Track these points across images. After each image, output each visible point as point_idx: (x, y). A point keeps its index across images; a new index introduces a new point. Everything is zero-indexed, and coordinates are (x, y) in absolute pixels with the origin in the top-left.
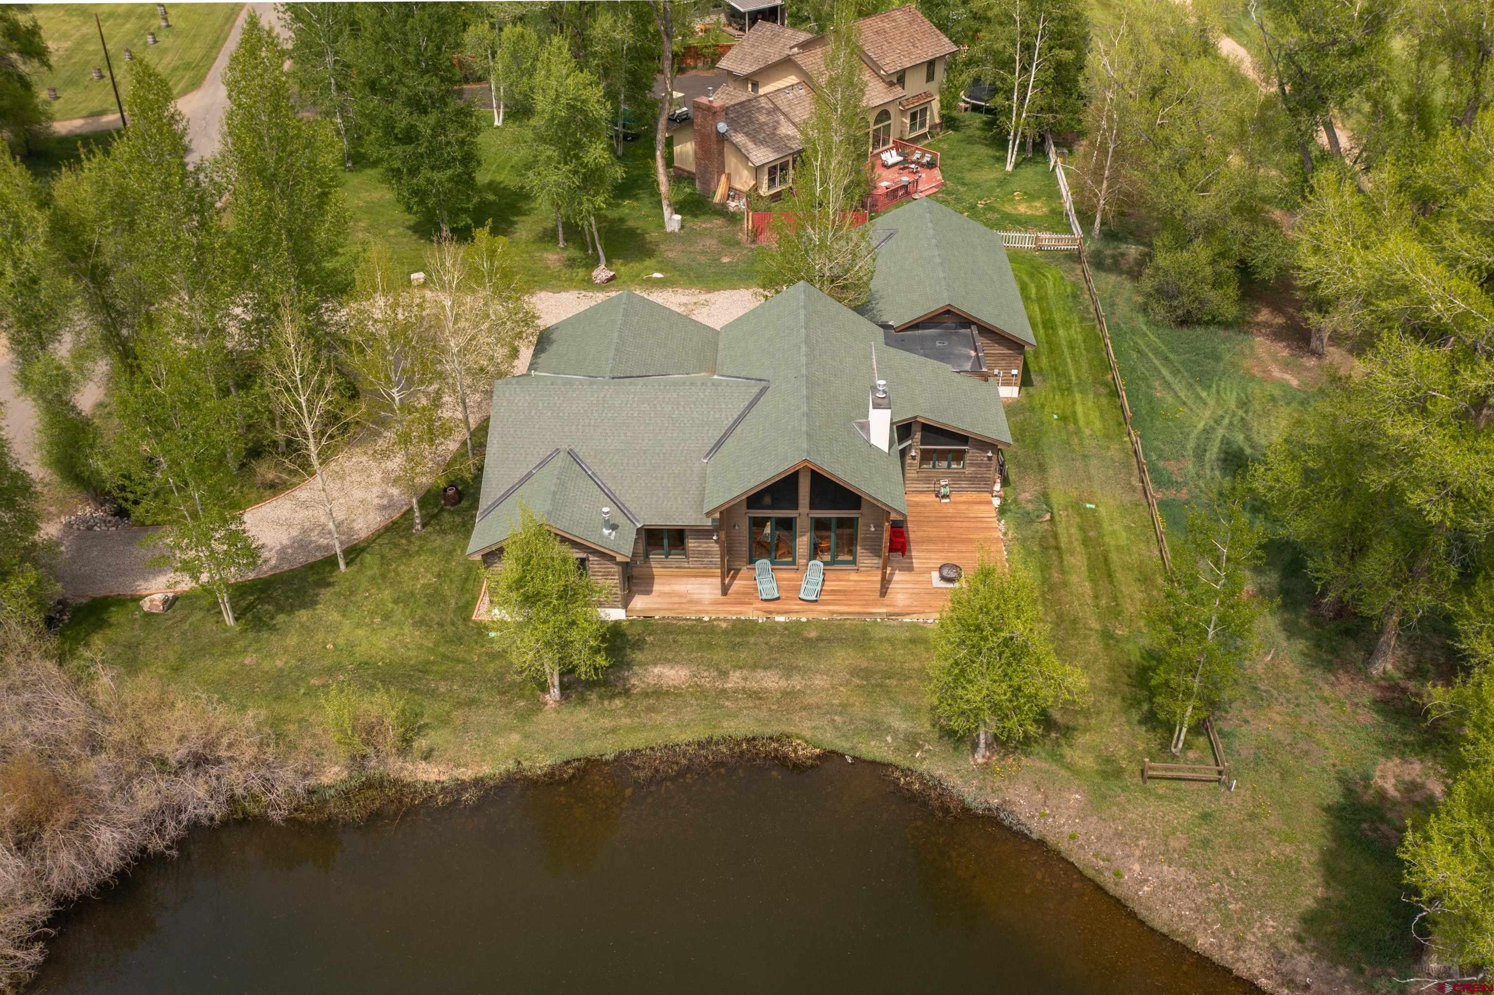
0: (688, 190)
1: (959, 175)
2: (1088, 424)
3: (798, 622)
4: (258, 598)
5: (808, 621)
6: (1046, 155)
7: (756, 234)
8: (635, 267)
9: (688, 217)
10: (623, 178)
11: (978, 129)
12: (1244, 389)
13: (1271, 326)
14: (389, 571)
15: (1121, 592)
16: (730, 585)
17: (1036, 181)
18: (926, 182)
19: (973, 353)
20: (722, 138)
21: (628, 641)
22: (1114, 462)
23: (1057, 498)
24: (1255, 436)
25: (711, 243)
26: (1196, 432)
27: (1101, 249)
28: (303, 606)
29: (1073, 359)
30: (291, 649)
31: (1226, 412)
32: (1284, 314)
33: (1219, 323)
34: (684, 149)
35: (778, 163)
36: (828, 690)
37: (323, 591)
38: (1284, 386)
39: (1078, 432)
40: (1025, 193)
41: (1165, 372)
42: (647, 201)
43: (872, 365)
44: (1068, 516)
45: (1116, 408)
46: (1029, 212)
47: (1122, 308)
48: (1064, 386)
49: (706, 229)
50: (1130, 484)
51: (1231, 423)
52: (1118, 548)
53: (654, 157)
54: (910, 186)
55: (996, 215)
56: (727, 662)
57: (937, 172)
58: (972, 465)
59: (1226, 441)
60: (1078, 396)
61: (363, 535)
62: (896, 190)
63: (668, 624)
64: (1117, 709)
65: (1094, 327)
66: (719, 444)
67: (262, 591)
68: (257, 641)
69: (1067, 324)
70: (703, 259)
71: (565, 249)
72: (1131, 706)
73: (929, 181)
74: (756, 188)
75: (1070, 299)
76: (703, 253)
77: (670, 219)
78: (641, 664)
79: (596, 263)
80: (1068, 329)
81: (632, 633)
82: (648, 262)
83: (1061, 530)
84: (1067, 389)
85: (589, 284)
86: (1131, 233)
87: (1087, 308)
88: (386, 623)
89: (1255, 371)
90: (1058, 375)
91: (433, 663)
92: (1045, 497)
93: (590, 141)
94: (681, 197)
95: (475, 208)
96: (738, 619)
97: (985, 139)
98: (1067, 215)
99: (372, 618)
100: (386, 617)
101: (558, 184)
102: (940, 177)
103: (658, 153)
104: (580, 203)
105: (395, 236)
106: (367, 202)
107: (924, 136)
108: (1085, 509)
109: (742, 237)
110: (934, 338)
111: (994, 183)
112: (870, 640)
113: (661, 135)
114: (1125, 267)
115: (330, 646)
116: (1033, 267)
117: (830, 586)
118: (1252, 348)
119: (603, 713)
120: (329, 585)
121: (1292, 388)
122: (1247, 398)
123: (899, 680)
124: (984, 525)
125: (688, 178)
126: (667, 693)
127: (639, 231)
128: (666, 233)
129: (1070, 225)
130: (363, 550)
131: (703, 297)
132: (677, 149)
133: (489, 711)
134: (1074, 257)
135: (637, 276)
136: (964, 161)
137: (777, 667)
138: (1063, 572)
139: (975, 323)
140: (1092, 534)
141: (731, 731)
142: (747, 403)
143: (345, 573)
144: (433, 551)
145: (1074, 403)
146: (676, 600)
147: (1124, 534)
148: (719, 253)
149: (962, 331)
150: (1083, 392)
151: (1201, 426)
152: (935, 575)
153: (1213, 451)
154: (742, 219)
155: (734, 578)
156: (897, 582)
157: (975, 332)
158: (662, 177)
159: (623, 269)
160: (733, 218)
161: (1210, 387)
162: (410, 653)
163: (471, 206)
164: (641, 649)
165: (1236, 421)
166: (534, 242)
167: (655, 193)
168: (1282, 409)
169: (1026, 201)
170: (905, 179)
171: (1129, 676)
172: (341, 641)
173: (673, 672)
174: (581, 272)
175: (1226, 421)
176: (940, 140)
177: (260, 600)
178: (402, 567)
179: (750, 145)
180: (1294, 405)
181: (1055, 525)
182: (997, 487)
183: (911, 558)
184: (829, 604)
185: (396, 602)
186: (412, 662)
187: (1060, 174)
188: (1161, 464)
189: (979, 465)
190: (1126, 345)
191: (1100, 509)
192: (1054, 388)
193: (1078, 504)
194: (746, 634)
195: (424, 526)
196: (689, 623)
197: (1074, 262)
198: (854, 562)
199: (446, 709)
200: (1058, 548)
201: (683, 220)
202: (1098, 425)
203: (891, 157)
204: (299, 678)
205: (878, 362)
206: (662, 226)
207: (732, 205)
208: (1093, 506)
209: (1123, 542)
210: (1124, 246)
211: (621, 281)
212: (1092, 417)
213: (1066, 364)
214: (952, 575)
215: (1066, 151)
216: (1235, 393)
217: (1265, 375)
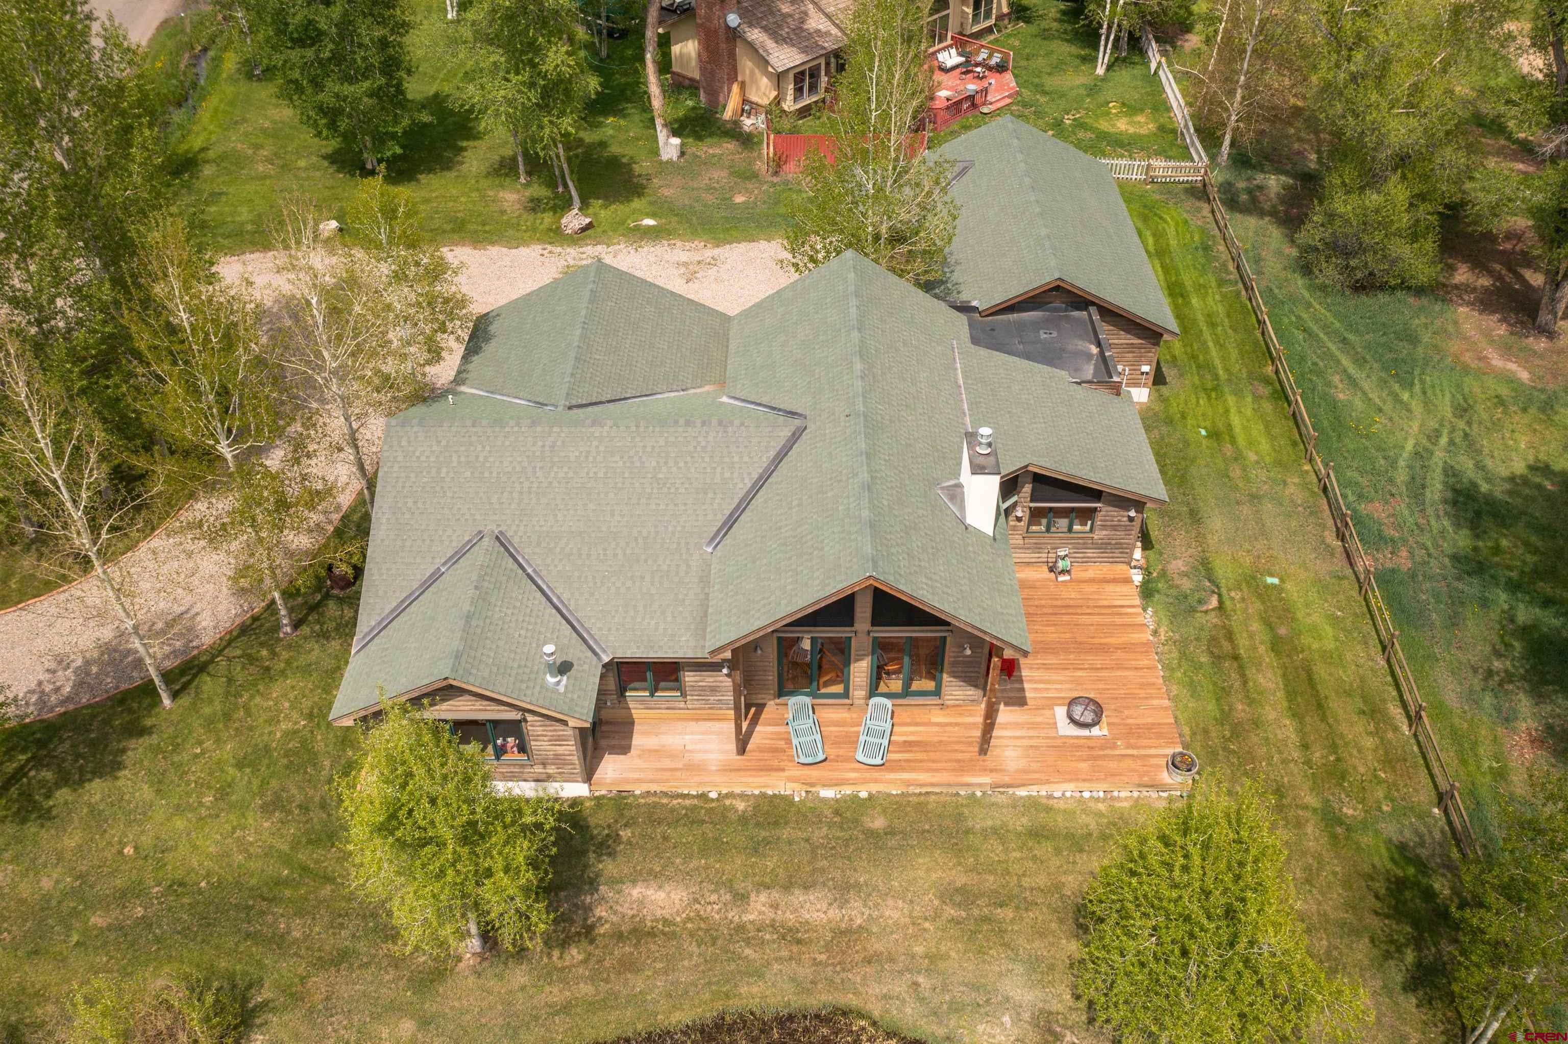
0: (690, 103)
1: (1036, 80)
2: (1251, 443)
3: (855, 798)
4: (33, 758)
5: (870, 795)
6: (1142, 53)
7: (778, 164)
8: (618, 210)
9: (691, 140)
10: (597, 93)
11: (1055, 20)
12: (1459, 386)
13: (1474, 290)
14: (236, 707)
15: (1342, 736)
16: (750, 733)
17: (1136, 88)
18: (997, 91)
19: (1094, 350)
20: (734, 35)
21: (592, 838)
22: (1296, 506)
23: (1224, 570)
24: (1489, 462)
25: (719, 175)
26: (1405, 455)
27: (1232, 179)
28: (98, 772)
29: (1217, 342)
30: (68, 855)
31: (1441, 425)
32: (1490, 273)
33: (1409, 288)
34: (685, 50)
35: (807, 66)
36: (906, 926)
37: (132, 743)
38: (1510, 380)
39: (1238, 457)
40: (1123, 104)
41: (1346, 362)
42: (637, 118)
43: (956, 379)
44: (1243, 600)
45: (1286, 418)
46: (1131, 130)
47: (1273, 266)
48: (1209, 385)
49: (714, 156)
50: (1323, 542)
51: (1452, 442)
52: (1326, 656)
53: (642, 60)
54: (978, 97)
55: (1089, 135)
56: (746, 876)
57: (1008, 76)
58: (1104, 527)
59: (1450, 472)
60: (1231, 400)
61: (207, 641)
62: (959, 102)
63: (655, 805)
64: (1366, 962)
65: (1238, 293)
66: (730, 522)
67: (41, 744)
68: (19, 841)
69: (1201, 289)
70: (710, 199)
71: (528, 185)
72: (1387, 956)
73: (1000, 88)
74: (778, 101)
75: (1201, 252)
76: (710, 189)
77: (666, 143)
78: (614, 882)
79: (567, 204)
80: (1204, 297)
81: (599, 822)
82: (636, 203)
83: (1236, 623)
84: (1215, 389)
85: (556, 235)
86: (1266, 158)
87: (1224, 265)
88: (222, 805)
89: (1468, 358)
90: (1199, 367)
91: (286, 883)
92: (1205, 568)
93: (549, 42)
94: (681, 114)
95: (405, 133)
96: (763, 795)
97: (1065, 32)
98: (1182, 134)
99: (201, 795)
100: (223, 794)
101: (510, 102)
102: (1013, 84)
103: (648, 56)
104: (541, 127)
105: (306, 169)
106: (274, 122)
107: (989, 30)
108: (1267, 587)
109: (761, 166)
110: (1036, 325)
111: (1082, 91)
112: (967, 832)
113: (651, 34)
114: (1267, 206)
115: (129, 850)
116: (1145, 206)
117: (903, 734)
118: (1456, 323)
119: (549, 974)
120: (144, 732)
121: (1523, 384)
122: (1465, 400)
123: (1017, 908)
124: (1127, 620)
125: (690, 87)
126: (652, 934)
127: (624, 160)
128: (661, 163)
129: (1187, 148)
130: (202, 668)
131: (709, 253)
132: (676, 49)
133: (368, 974)
134: (1200, 192)
135: (622, 222)
136: (1040, 62)
137: (824, 884)
138: (1251, 702)
139: (1093, 304)
140: (1282, 631)
141: (754, 1004)
142: (772, 454)
143: (170, 712)
144: (306, 670)
145: (1227, 411)
146: (667, 763)
147: (1329, 630)
148: (731, 189)
149: (1076, 314)
150: (1238, 393)
151: (1410, 446)
152: (1061, 712)
153: (1436, 490)
154: (760, 143)
155: (755, 721)
156: (1005, 727)
157: (1096, 317)
158: (654, 89)
159: (602, 212)
160: (747, 140)
161: (1412, 384)
162: (252, 864)
163: (399, 130)
164: (612, 854)
165: (1458, 438)
166: (486, 177)
167: (647, 108)
168: (1516, 418)
169: (1126, 114)
170: (972, 87)
171: (1377, 897)
172: (146, 840)
173: (661, 895)
174: (548, 218)
175: (1444, 440)
176: (1009, 36)
177: (37, 761)
178: (258, 700)
179: (770, 44)
180: (1533, 411)
181: (1228, 617)
182: (1138, 554)
183: (1021, 681)
184: (903, 769)
185: (240, 765)
186: (253, 881)
187: (1167, 78)
188: (1362, 507)
189: (1114, 528)
190: (1286, 320)
191: (1288, 586)
192: (1195, 388)
193: (1254, 578)
194: (776, 824)
195: (296, 626)
196: (688, 802)
197: (1199, 199)
198: (937, 693)
199: (300, 970)
200: (1236, 658)
201: (682, 145)
202: (1265, 445)
203: (951, 58)
204: (74, 913)
205: (965, 377)
206: (655, 152)
207: (748, 123)
208: (1275, 581)
209: (1330, 645)
210: (1260, 178)
211: (599, 230)
212: (1254, 433)
213: (1206, 350)
214: (1089, 717)
215: (1169, 48)
216: (1448, 396)
217: (1482, 365)
